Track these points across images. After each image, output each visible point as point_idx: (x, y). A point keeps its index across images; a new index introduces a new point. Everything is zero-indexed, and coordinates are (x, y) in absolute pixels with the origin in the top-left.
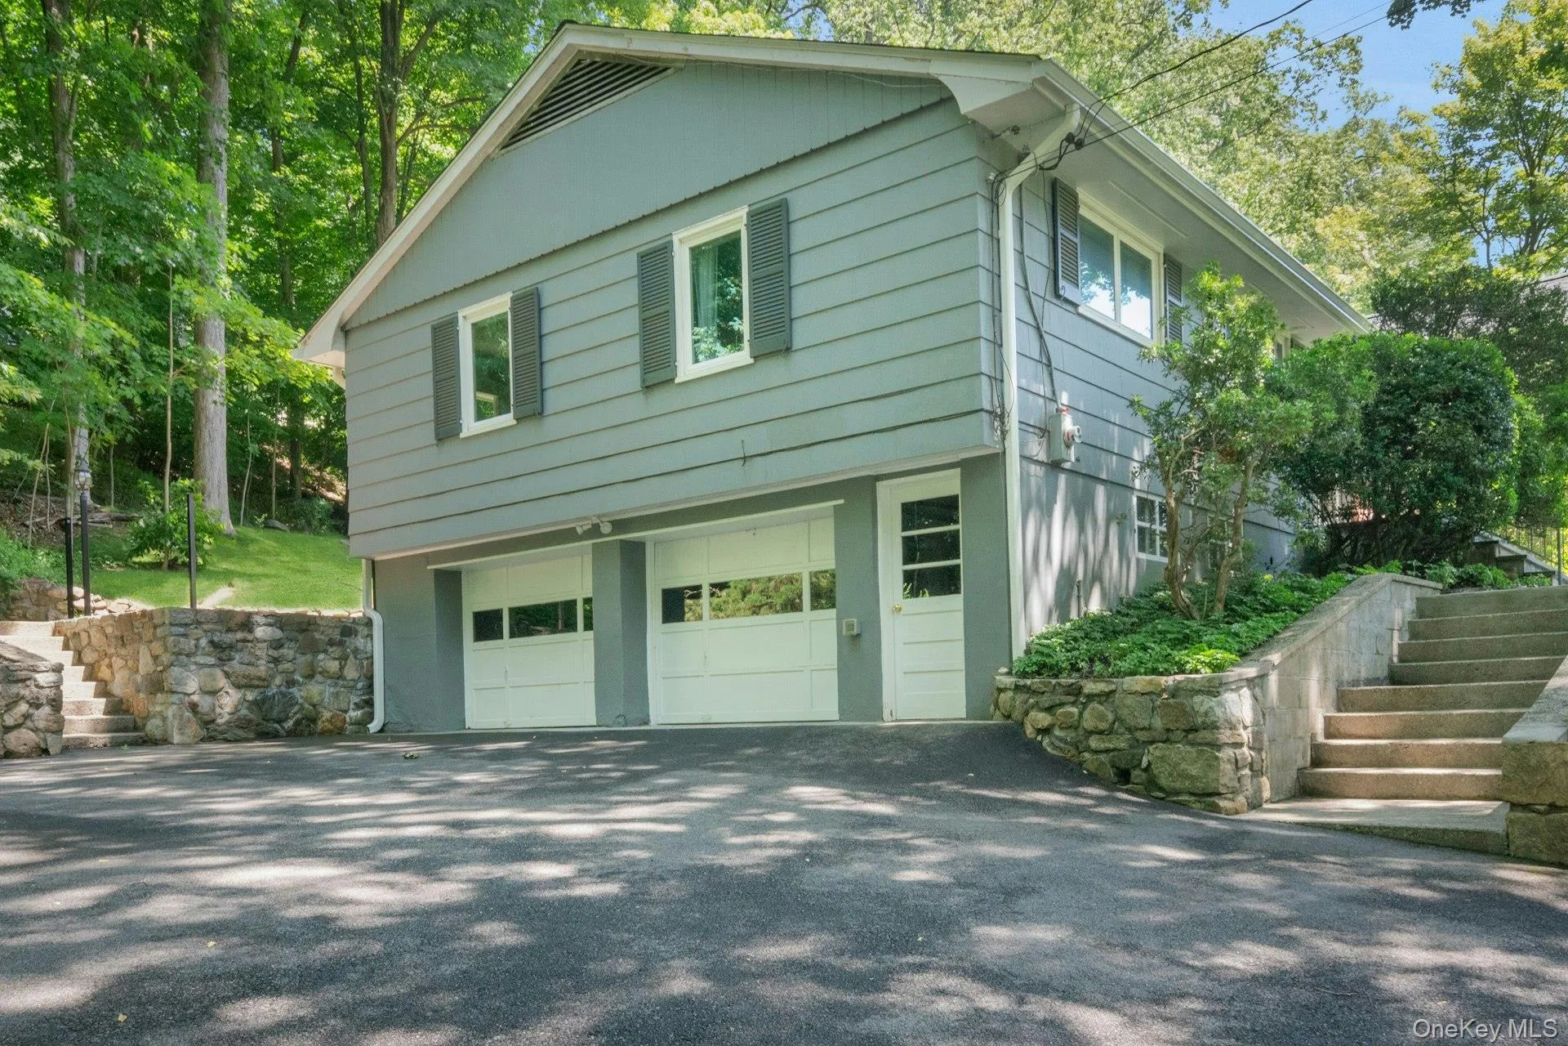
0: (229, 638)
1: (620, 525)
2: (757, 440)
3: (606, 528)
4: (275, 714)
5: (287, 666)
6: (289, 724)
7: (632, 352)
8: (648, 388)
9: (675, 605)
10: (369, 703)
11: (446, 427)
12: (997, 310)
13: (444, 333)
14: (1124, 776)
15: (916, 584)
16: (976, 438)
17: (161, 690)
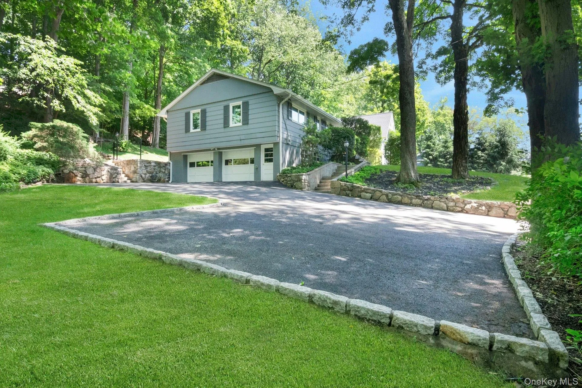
0: (147, 165)
1: (219, 149)
2: (243, 137)
3: (216, 149)
4: (154, 178)
5: (156, 170)
6: (156, 180)
7: (222, 121)
8: (225, 127)
9: (227, 162)
10: (169, 178)
11: (187, 130)
12: (279, 122)
13: (187, 115)
14: (292, 186)
15: (267, 160)
16: (276, 140)
17: (136, 173)
